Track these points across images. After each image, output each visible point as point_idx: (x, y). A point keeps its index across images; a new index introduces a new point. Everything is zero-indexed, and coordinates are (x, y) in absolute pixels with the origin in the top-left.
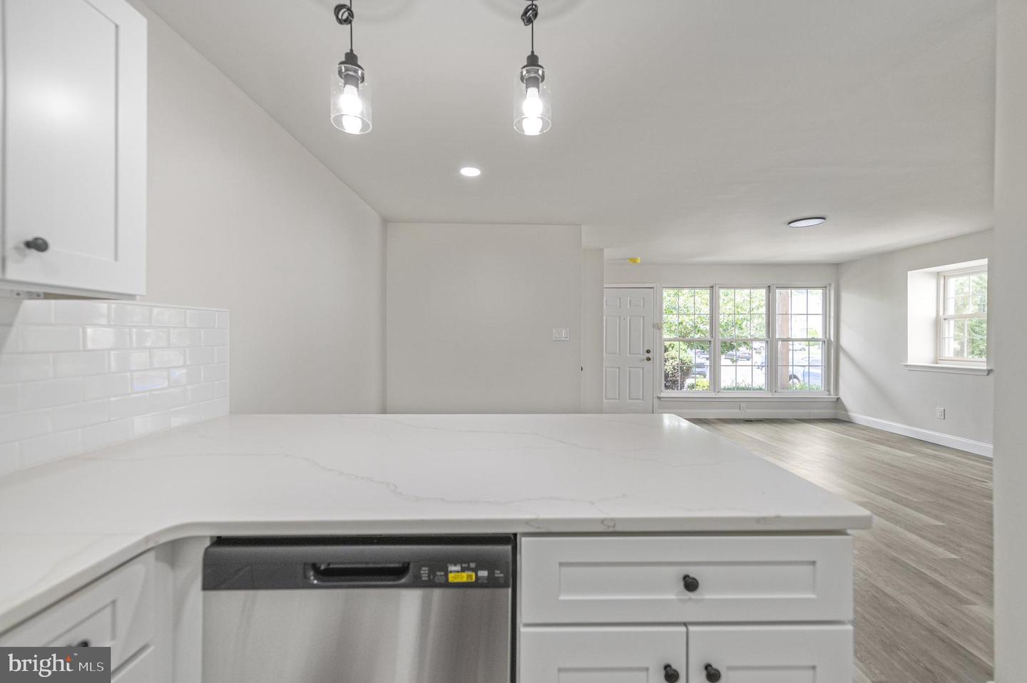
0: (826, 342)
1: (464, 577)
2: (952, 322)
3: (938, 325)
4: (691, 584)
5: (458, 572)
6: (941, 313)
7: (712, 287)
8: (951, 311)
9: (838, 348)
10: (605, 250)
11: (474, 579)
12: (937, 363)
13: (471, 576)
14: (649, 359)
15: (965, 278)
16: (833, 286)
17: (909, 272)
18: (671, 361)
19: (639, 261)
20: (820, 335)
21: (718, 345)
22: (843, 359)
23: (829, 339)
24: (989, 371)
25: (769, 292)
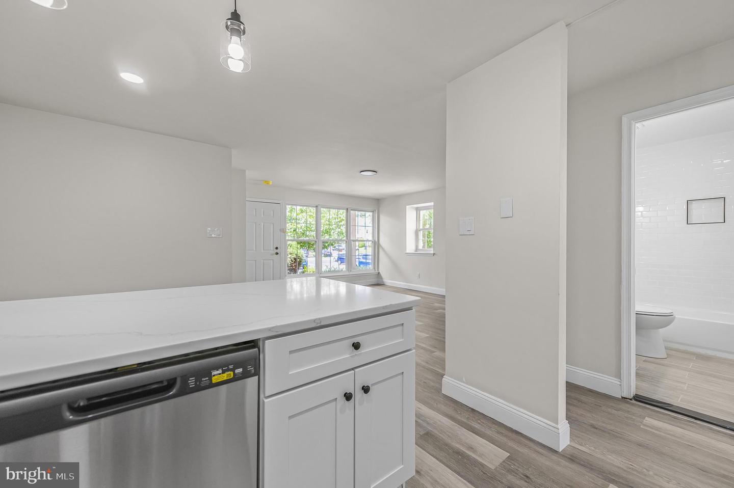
1: (225, 377)
2: (421, 232)
3: (417, 233)
4: (356, 346)
5: (220, 374)
6: (418, 227)
7: (317, 206)
8: (421, 227)
9: (379, 245)
10: (247, 171)
11: (232, 376)
12: (416, 252)
13: (230, 374)
14: (277, 254)
15: (425, 211)
16: (377, 211)
17: (407, 206)
19: (271, 183)
20: (371, 239)
22: (381, 250)
23: (375, 241)
24: (434, 254)
25: (347, 212)
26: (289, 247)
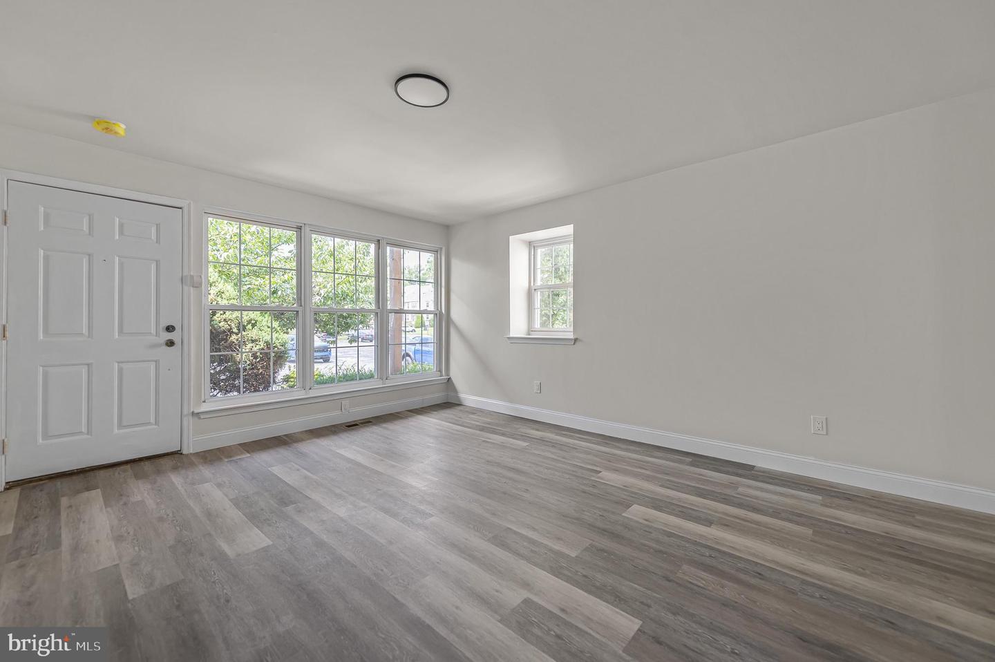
0: (438, 315)
2: (539, 293)
3: (530, 296)
6: (532, 284)
7: (299, 228)
9: (449, 320)
12: (529, 335)
14: (170, 343)
15: (549, 248)
16: (444, 250)
17: (510, 237)
18: (249, 346)
20: (431, 308)
21: (310, 318)
22: (453, 332)
23: (441, 312)
24: (576, 340)
25: (378, 248)
26: (250, 326)
